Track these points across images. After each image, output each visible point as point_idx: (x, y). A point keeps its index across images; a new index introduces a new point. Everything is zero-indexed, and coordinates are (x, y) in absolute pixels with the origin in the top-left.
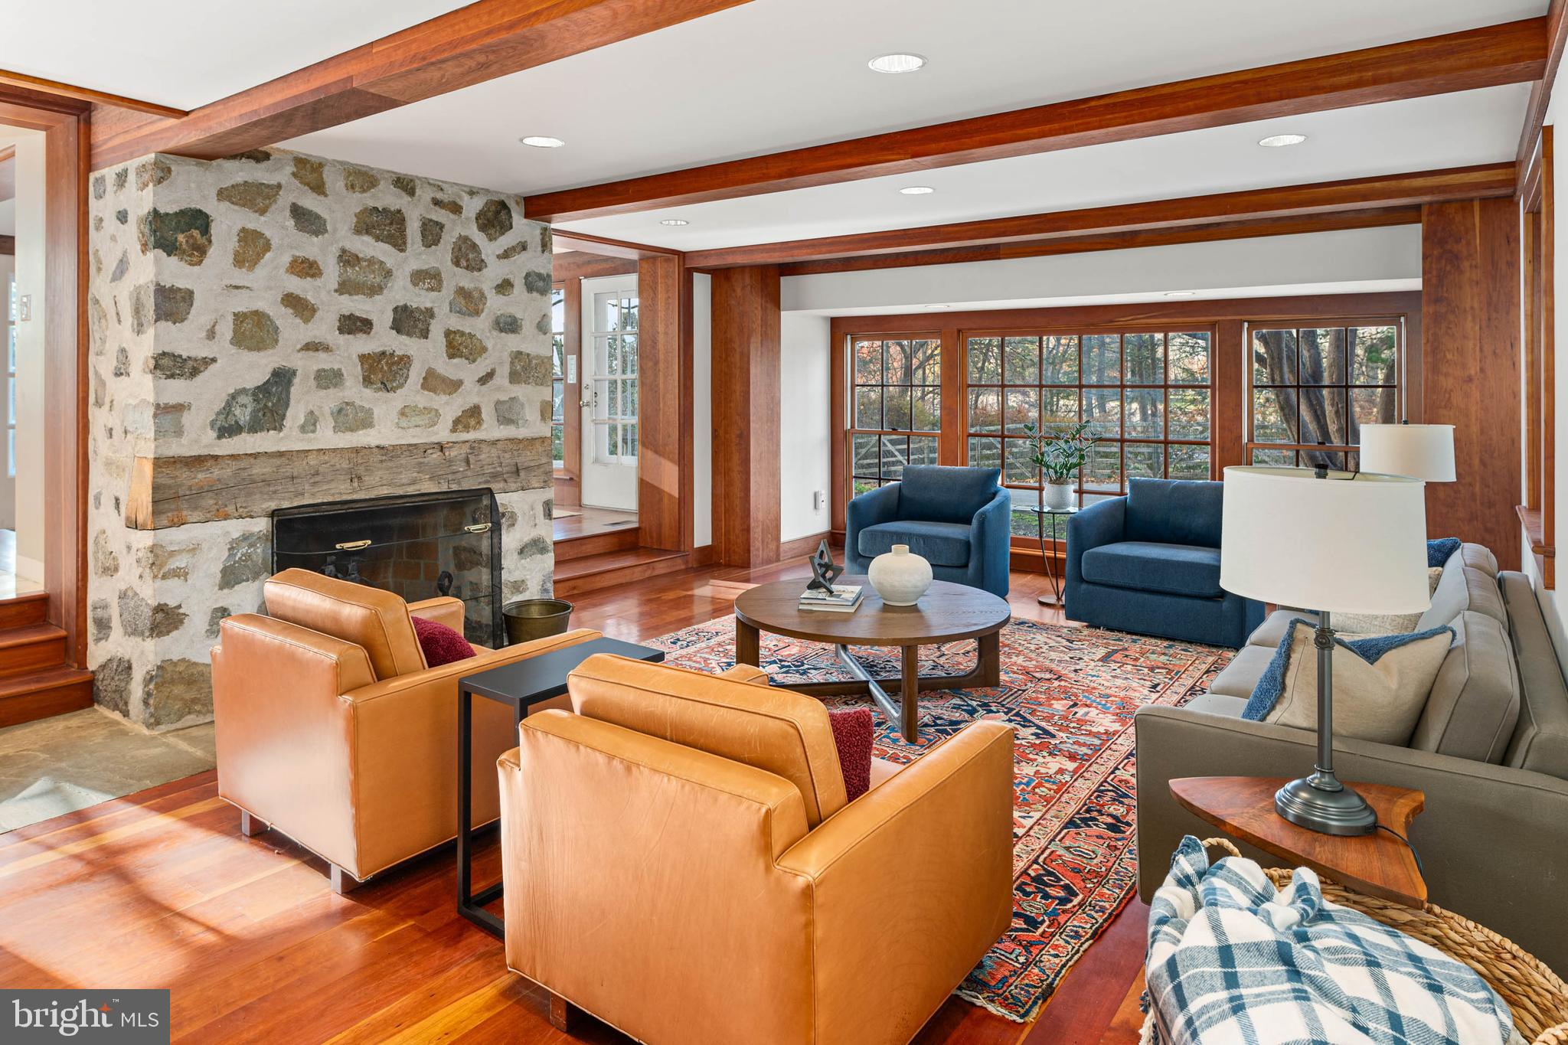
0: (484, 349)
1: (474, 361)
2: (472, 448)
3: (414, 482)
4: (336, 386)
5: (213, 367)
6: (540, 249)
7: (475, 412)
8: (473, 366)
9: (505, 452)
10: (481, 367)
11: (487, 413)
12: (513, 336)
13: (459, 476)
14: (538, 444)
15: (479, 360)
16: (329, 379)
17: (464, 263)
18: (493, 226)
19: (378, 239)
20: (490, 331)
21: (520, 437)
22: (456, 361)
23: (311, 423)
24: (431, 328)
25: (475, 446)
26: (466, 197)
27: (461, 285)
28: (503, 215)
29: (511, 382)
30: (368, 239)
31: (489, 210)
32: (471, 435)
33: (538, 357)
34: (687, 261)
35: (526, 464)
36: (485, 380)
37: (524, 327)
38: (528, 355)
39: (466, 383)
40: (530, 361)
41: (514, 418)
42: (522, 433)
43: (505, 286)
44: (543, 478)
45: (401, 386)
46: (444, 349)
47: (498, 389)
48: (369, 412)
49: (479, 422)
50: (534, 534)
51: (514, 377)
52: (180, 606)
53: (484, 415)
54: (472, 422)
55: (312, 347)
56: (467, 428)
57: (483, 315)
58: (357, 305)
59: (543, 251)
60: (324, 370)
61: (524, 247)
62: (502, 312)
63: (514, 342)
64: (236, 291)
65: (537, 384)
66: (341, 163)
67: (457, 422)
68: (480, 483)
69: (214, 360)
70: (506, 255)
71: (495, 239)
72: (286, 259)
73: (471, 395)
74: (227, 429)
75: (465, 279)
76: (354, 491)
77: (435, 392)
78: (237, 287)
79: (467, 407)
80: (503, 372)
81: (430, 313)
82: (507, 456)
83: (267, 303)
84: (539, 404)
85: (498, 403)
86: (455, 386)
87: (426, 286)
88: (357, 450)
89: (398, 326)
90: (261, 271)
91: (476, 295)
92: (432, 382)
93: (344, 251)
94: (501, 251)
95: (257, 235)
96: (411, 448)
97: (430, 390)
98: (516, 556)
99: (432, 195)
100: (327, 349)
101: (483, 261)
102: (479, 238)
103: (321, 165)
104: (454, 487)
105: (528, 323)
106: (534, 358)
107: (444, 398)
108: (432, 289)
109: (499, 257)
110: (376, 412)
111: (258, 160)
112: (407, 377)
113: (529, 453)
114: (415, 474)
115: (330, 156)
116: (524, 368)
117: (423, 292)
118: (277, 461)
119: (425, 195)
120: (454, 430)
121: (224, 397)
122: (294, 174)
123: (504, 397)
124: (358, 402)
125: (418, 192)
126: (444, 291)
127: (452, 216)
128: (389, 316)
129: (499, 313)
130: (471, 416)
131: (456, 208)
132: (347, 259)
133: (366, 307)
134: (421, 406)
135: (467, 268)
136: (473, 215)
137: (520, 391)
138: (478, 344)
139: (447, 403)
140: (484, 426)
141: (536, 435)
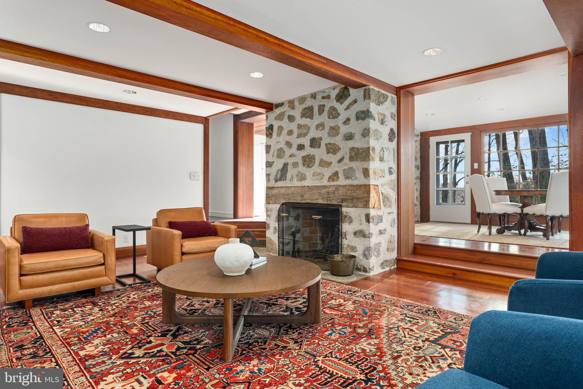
0: (340, 149)
1: (336, 154)
2: (336, 188)
3: (317, 199)
4: (297, 167)
5: (274, 164)
6: (363, 99)
7: (336, 174)
8: (335, 156)
9: (348, 190)
10: (339, 156)
11: (341, 175)
12: (350, 141)
13: (331, 198)
14: (363, 188)
15: (338, 153)
16: (295, 165)
17: (331, 117)
18: (342, 98)
19: (306, 118)
20: (342, 141)
21: (355, 184)
22: (329, 154)
23: (292, 179)
24: (321, 144)
25: (338, 187)
26: (332, 91)
27: (331, 125)
28: (346, 92)
29: (350, 161)
30: (304, 119)
31: (340, 92)
32: (335, 183)
33: (362, 148)
35: (357, 197)
36: (340, 161)
37: (355, 137)
38: (357, 148)
39: (333, 162)
40: (358, 151)
41: (350, 176)
42: (355, 182)
43: (347, 121)
44: (365, 203)
45: (313, 166)
46: (326, 151)
47: (345, 164)
48: (305, 175)
49: (338, 178)
50: (360, 228)
51: (351, 159)
52: (269, 226)
53: (339, 175)
54: (335, 178)
55: (291, 156)
56: (333, 180)
57: (339, 135)
58: (301, 141)
59: (364, 100)
60: (294, 162)
61: (355, 101)
62: (346, 132)
63: (351, 144)
65: (361, 161)
66: (298, 97)
67: (330, 178)
68: (338, 202)
69: (274, 162)
70: (348, 108)
71: (343, 103)
72: (286, 131)
73: (335, 167)
74: (276, 181)
75: (332, 123)
76: (301, 200)
77: (323, 167)
78: (278, 142)
79: (334, 172)
80: (347, 157)
81: (321, 139)
82: (349, 192)
83: (282, 145)
84: (361, 170)
85: (344, 170)
86: (330, 164)
87: (320, 129)
88: (302, 187)
89: (312, 146)
90: (282, 136)
91: (337, 128)
92: (322, 163)
93: (298, 125)
94: (345, 107)
95: (281, 126)
96: (317, 187)
97: (321, 166)
98: (352, 236)
99: (321, 96)
100: (294, 156)
101: (338, 113)
102: (337, 105)
103: (294, 101)
104: (329, 203)
105: (357, 134)
106: (360, 149)
107: (326, 169)
108: (322, 130)
109: (345, 110)
110: (307, 175)
111: (281, 106)
112: (315, 162)
113: (358, 192)
114: (317, 197)
115: (295, 97)
116: (356, 154)
117: (319, 132)
118: (286, 189)
119: (319, 97)
120: (329, 181)
121: (276, 171)
122: (289, 106)
123: (346, 168)
124: (302, 172)
125: (317, 97)
126: (325, 129)
127: (328, 100)
128: (309, 143)
129: (345, 133)
130: (335, 176)
131: (328, 97)
132: (299, 127)
133: (303, 141)
134: (318, 172)
135: (333, 118)
136: (334, 97)
137: (353, 164)
138: (337, 147)
139: (327, 171)
140: (340, 179)
141: (362, 184)
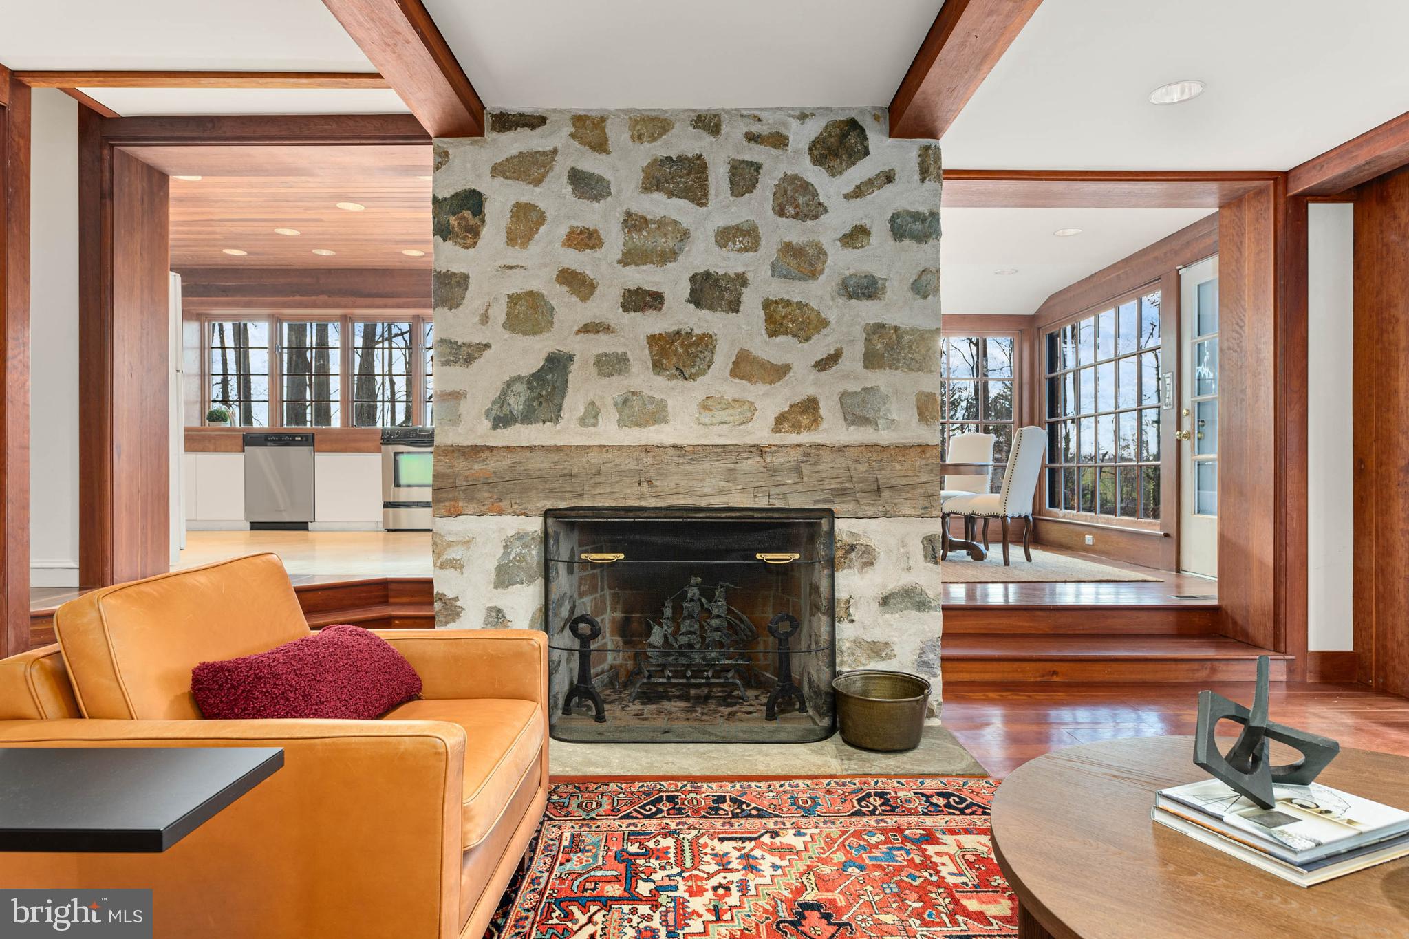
0: (824, 323)
1: (807, 339)
2: (805, 454)
3: (720, 493)
4: (619, 372)
5: (487, 353)
6: (917, 177)
7: (809, 407)
8: (806, 345)
9: (857, 461)
10: (820, 346)
11: (829, 409)
12: (869, 303)
13: (785, 489)
14: (914, 454)
15: (815, 337)
16: (612, 364)
17: (790, 210)
18: (837, 155)
19: (671, 194)
20: (833, 299)
21: (885, 443)
22: (781, 339)
23: (591, 415)
24: (743, 298)
25: (812, 453)
26: (795, 124)
27: (787, 240)
28: (853, 138)
29: (866, 367)
30: (658, 196)
31: (830, 135)
32: (804, 438)
33: (913, 331)
34: (1291, 185)
35: (894, 482)
36: (824, 364)
37: (888, 290)
38: (896, 329)
39: (795, 368)
40: (899, 338)
41: (871, 415)
42: (884, 437)
43: (856, 236)
44: (921, 503)
45: (702, 373)
46: (762, 325)
47: (846, 376)
48: (662, 405)
49: (817, 420)
50: (906, 580)
51: (872, 360)
52: (456, 599)
53: (822, 412)
54: (805, 420)
55: (590, 328)
56: (797, 427)
57: (822, 278)
58: (644, 277)
59: (923, 180)
60: (606, 355)
61: (889, 178)
62: (852, 271)
63: (869, 311)
64: (510, 272)
65: (911, 370)
66: (626, 112)
67: (781, 420)
68: (817, 502)
69: (487, 346)
70: (858, 192)
71: (841, 173)
72: (563, 230)
73: (802, 384)
74: (502, 421)
75: (795, 232)
76: (642, 497)
77: (749, 380)
78: (511, 267)
79: (797, 400)
80: (854, 355)
81: (742, 280)
82: (862, 467)
83: (541, 281)
84: (914, 398)
85: (844, 395)
86: (778, 372)
87: (738, 246)
88: (646, 449)
89: (697, 299)
90: (535, 247)
91: (812, 251)
92: (745, 366)
93: (629, 214)
94: (850, 189)
95: (530, 207)
96: (719, 451)
97: (743, 378)
98: (875, 607)
99: (746, 129)
100: (608, 329)
101: (820, 204)
102: (815, 175)
103: (603, 119)
104: (777, 503)
105: (896, 283)
106: (906, 332)
107: (762, 388)
108: (746, 250)
109: (847, 197)
110: (670, 403)
111: (533, 127)
112: (711, 361)
113: (898, 466)
114: (723, 483)
115: (612, 108)
116: (889, 347)
117: (733, 255)
118: (555, 457)
119: (734, 132)
120: (777, 429)
121: (499, 386)
122: (573, 136)
123: (854, 387)
124: (646, 392)
125: (724, 128)
126: (762, 250)
127: (774, 152)
128: (685, 289)
129: (847, 273)
130: (802, 413)
131: (779, 141)
132: (633, 222)
133: (657, 278)
134: (729, 397)
135: (796, 216)
136: (805, 146)
137: (880, 379)
138: (813, 316)
139: (766, 394)
140: (823, 426)
141: (911, 442)
